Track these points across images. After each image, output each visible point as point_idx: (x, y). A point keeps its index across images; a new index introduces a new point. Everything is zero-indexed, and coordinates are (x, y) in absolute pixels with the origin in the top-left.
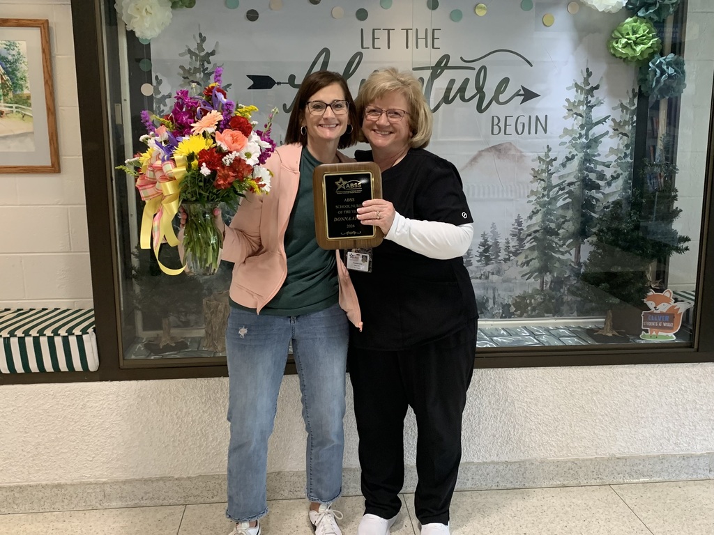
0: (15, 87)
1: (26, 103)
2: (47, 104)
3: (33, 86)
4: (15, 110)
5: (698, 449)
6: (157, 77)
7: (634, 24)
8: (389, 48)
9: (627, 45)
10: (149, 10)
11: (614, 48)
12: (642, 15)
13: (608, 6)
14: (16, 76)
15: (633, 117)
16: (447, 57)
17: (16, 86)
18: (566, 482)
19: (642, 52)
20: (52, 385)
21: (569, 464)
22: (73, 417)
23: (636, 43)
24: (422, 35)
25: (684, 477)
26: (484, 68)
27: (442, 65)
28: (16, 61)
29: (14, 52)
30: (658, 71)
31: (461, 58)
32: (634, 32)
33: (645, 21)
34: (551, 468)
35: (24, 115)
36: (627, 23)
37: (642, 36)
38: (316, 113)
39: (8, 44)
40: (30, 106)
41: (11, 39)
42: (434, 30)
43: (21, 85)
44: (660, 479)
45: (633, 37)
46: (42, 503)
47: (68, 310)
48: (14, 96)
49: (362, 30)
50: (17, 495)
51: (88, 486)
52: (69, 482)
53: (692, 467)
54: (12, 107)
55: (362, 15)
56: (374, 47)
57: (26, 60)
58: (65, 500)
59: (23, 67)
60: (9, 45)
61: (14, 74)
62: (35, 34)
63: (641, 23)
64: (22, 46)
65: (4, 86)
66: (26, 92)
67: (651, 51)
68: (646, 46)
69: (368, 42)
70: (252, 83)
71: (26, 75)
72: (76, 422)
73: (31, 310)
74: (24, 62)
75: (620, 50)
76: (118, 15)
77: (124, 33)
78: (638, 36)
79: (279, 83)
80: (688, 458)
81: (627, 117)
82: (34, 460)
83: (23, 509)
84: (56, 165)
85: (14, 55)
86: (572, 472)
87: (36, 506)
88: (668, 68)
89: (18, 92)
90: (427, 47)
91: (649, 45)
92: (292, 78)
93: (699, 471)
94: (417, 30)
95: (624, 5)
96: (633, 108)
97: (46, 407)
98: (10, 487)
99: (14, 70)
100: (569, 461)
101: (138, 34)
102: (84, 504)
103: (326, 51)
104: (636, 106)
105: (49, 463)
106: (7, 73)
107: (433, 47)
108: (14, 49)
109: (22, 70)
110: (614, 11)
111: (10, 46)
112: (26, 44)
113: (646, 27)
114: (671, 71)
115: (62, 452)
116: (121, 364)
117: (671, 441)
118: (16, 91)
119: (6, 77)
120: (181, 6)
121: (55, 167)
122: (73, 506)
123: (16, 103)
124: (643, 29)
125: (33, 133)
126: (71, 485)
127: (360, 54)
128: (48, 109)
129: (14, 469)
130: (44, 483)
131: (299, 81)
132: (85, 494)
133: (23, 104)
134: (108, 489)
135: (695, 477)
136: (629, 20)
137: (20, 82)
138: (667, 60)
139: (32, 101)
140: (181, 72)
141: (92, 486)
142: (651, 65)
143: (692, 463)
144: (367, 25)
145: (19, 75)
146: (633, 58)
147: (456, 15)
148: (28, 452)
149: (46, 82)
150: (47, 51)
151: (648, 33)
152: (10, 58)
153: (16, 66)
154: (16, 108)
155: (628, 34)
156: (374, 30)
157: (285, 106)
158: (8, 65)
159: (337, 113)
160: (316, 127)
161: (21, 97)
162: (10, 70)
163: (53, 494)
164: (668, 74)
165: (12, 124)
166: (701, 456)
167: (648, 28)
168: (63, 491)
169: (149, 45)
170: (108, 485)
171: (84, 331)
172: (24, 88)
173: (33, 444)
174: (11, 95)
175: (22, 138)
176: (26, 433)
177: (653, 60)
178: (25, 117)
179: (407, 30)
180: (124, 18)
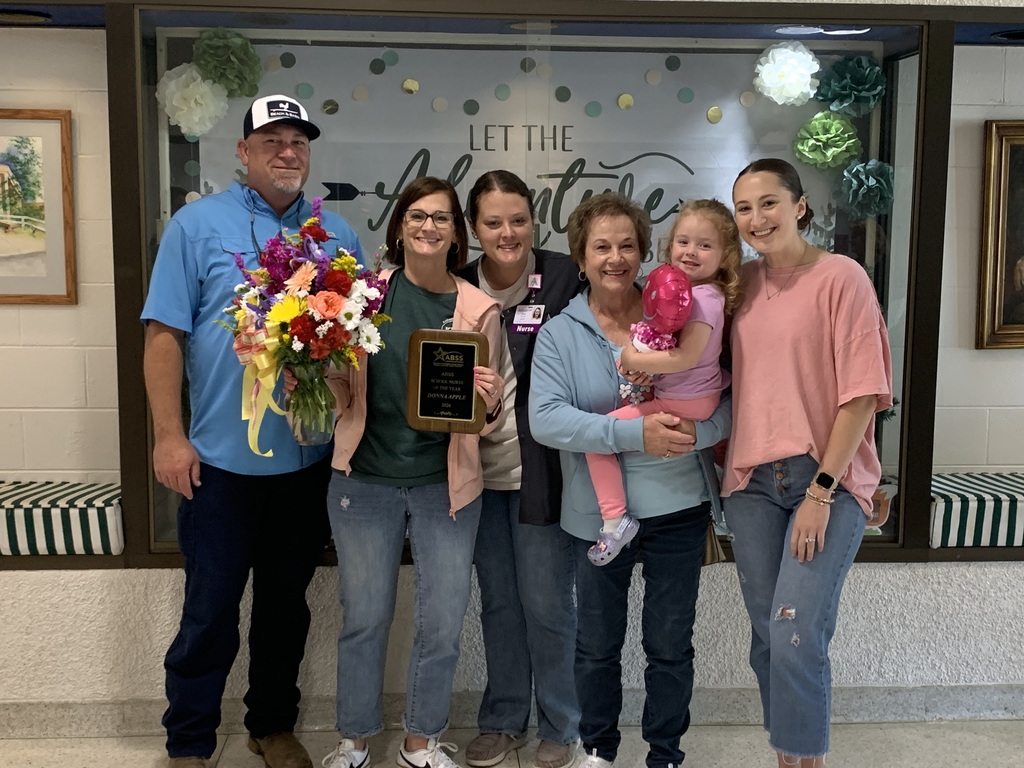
0: (25, 195)
1: (39, 214)
2: (65, 217)
3: (48, 193)
4: (23, 223)
5: (910, 681)
6: (206, 184)
7: (825, 121)
8: (506, 149)
9: (814, 149)
10: (199, 100)
11: (800, 152)
12: (835, 109)
13: (789, 98)
14: (27, 180)
15: (829, 241)
16: (582, 162)
17: (28, 193)
18: (730, 720)
19: (834, 158)
20: (63, 572)
21: (734, 695)
22: (87, 615)
23: (827, 146)
24: (549, 133)
25: (890, 718)
26: (630, 176)
27: (576, 172)
28: (28, 161)
29: (27, 151)
30: (855, 182)
31: (600, 163)
32: (826, 131)
33: (839, 116)
34: (710, 700)
35: (35, 230)
36: (816, 120)
37: (835, 137)
38: (413, 224)
39: (20, 140)
40: (43, 219)
41: (24, 135)
42: (564, 128)
43: (33, 191)
44: (859, 720)
45: (823, 138)
46: (44, 728)
47: (79, 484)
48: (24, 206)
49: (471, 127)
50: (13, 715)
51: (103, 706)
52: (79, 701)
53: (902, 705)
54: (20, 220)
55: (471, 107)
56: (486, 149)
57: (39, 160)
58: (73, 724)
59: (36, 169)
60: (21, 142)
61: (25, 178)
62: (54, 129)
63: (834, 120)
64: (37, 144)
65: (11, 193)
66: (39, 200)
67: (848, 155)
68: (840, 150)
69: (479, 141)
70: (328, 192)
71: (40, 179)
72: (91, 622)
73: (31, 483)
74: (38, 163)
75: (807, 154)
76: (160, 107)
77: (166, 127)
78: (830, 136)
79: (363, 193)
80: (895, 692)
81: (822, 241)
82: (35, 670)
83: (19, 733)
84: (73, 296)
85: (26, 155)
86: (738, 706)
87: (35, 730)
88: (867, 178)
89: (29, 201)
90: (555, 148)
91: (844, 148)
92: (380, 188)
93: (912, 711)
94: (542, 127)
95: (812, 96)
96: (830, 229)
97: (55, 600)
98: (5, 705)
99: (27, 173)
100: (734, 690)
101: (184, 130)
102: (97, 730)
103: (425, 154)
104: (834, 226)
105: (54, 675)
106: (17, 177)
107: (564, 149)
108: (26, 147)
109: (35, 173)
110: (798, 104)
111: (23, 142)
112: (43, 141)
113: (839, 126)
114: (872, 182)
115: (72, 661)
116: (152, 547)
117: (872, 669)
118: (26, 199)
119: (15, 182)
120: (240, 95)
121: (72, 298)
122: (83, 732)
123: (26, 215)
124: (836, 126)
125: (44, 253)
126: (81, 704)
127: (469, 158)
128: (66, 223)
129: (11, 681)
130: (47, 701)
131: (389, 190)
132: (99, 718)
133: (35, 216)
134: (128, 711)
135: (905, 719)
136: (820, 115)
137: (32, 188)
138: (868, 167)
139: (46, 212)
140: (238, 177)
141: (108, 707)
142: (846, 174)
143: (901, 699)
144: (479, 120)
145: (31, 179)
146: (824, 163)
147: (593, 109)
148: (29, 660)
149: (65, 189)
150: (67, 150)
151: (843, 133)
152: (21, 158)
153: (28, 168)
154: (26, 220)
155: (818, 134)
156: (487, 127)
157: (370, 221)
158: (19, 167)
159: (439, 226)
160: (412, 240)
161: (31, 207)
162: (21, 173)
163: (59, 715)
164: (868, 186)
165: (20, 242)
166: (914, 689)
167: (843, 125)
168: (71, 713)
169: (197, 143)
170: (129, 706)
171: (108, 503)
172: (36, 196)
173: (36, 648)
174: (19, 205)
175: (31, 259)
176: (28, 634)
177: (849, 168)
178: (36, 233)
179: (530, 127)
180: (167, 111)
